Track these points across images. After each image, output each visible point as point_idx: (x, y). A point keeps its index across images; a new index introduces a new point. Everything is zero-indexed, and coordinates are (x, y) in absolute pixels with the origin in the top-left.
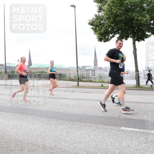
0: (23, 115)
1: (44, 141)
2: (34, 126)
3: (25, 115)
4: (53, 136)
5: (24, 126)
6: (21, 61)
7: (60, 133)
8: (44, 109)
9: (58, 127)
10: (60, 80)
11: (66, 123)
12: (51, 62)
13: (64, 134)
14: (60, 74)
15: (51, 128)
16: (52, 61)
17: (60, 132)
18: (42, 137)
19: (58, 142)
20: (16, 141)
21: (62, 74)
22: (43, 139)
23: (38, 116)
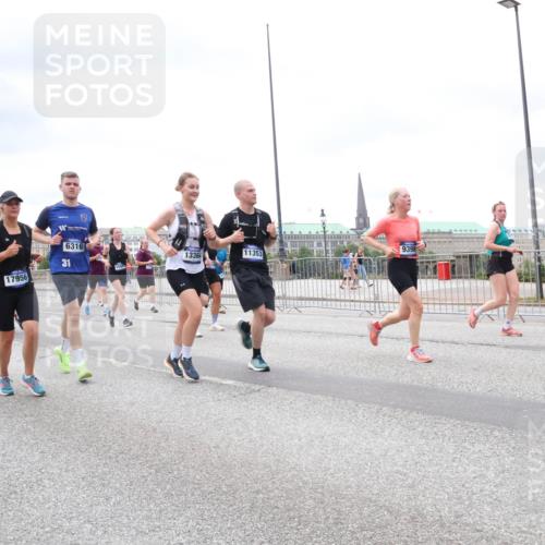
0: (343, 402)
1: (416, 497)
2: (380, 440)
3: (349, 402)
4: (448, 478)
5: (346, 440)
6: (393, 205)
7: (474, 472)
8: (415, 383)
9: (465, 447)
10: (472, 277)
11: (496, 433)
12: (494, 210)
13: (491, 475)
14: (471, 257)
15: (440, 452)
16: (501, 203)
17: (473, 468)
18: (410, 481)
19: (467, 503)
20: (320, 490)
21: (477, 256)
22: (412, 486)
23: (395, 407)
